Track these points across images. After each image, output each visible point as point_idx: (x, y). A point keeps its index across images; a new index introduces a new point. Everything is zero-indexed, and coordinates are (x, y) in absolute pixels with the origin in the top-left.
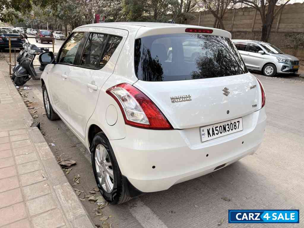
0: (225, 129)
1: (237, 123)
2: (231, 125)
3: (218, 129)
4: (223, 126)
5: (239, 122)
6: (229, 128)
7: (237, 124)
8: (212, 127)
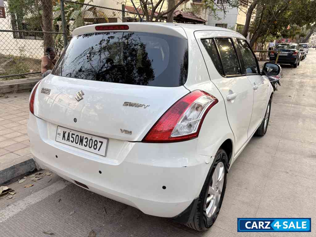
0: (81, 141)
1: (98, 142)
2: (91, 141)
3: (74, 136)
4: (81, 136)
5: (102, 143)
6: (87, 142)
7: (99, 144)
8: (69, 132)
